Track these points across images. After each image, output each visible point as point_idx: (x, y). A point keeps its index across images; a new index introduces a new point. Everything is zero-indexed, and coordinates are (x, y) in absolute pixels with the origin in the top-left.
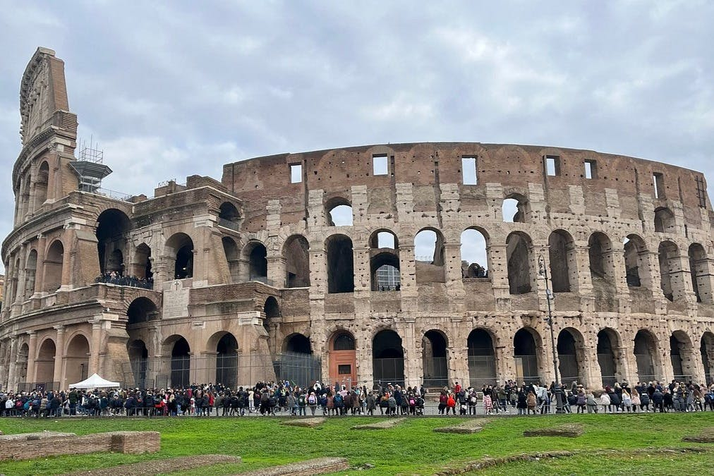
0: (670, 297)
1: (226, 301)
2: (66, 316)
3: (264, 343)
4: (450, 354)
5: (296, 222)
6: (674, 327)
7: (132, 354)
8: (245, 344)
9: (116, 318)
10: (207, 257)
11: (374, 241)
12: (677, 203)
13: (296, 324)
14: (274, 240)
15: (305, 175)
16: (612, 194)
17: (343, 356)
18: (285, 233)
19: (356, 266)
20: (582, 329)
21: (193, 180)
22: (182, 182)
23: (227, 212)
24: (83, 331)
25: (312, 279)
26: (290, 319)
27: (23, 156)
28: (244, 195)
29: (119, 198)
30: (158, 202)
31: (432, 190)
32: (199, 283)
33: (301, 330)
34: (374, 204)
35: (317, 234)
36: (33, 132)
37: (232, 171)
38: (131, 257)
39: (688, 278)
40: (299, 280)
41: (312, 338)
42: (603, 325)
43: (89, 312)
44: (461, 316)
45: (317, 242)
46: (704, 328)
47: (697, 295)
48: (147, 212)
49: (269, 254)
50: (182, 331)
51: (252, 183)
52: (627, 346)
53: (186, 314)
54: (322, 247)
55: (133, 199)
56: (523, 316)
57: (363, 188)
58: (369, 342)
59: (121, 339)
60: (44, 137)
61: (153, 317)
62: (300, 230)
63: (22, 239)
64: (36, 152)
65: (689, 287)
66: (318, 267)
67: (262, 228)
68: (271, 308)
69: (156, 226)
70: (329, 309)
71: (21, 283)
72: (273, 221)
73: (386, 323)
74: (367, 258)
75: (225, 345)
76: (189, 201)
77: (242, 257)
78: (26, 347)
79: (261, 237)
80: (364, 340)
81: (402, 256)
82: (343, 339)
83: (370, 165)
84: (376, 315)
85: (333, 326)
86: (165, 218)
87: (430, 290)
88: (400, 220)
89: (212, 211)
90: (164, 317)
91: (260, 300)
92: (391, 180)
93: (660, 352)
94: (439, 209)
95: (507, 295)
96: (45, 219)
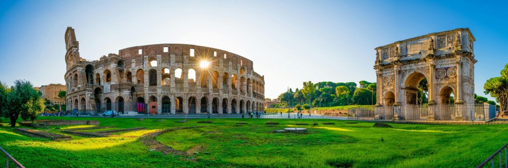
0: (241, 91)
1: (120, 88)
2: (80, 93)
3: (131, 100)
4: (183, 103)
5: (140, 65)
6: (241, 99)
7: (96, 102)
8: (126, 99)
9: (91, 93)
10: (115, 76)
11: (163, 70)
12: (246, 68)
13: (140, 94)
14: (134, 71)
15: (143, 52)
16: (230, 63)
17: (153, 103)
18: (137, 68)
19: (158, 78)
20: (219, 98)
21: (110, 55)
22: (107, 55)
23: (120, 63)
24: (84, 96)
25: (145, 81)
26: (139, 93)
27: (67, 54)
28: (125, 58)
29: (91, 61)
30: (100, 62)
31: (181, 57)
32: (113, 83)
33: (142, 96)
34: (163, 61)
35: (146, 69)
36: (69, 48)
37: (121, 52)
38: (95, 77)
39: (246, 87)
40: (141, 82)
41: (145, 98)
42: (224, 97)
43: (85, 92)
44: (187, 93)
45: (146, 71)
46: (248, 99)
47: (248, 91)
48: (98, 64)
49: (132, 74)
50: (109, 96)
51: (127, 55)
52: (229, 103)
53: (110, 92)
54: (147, 72)
55: (94, 61)
56: (204, 94)
57: (160, 56)
58: (161, 100)
59: (93, 99)
60: (71, 48)
61: (101, 93)
62: (141, 67)
63: (68, 74)
64: (69, 52)
65: (246, 89)
66: (146, 78)
67: (130, 67)
68: (133, 89)
69: (101, 68)
70: (149, 90)
71: (69, 85)
72: (133, 65)
73: (166, 94)
74: (161, 75)
75: (121, 100)
76: (109, 60)
77: (125, 76)
78: (72, 101)
79: (130, 70)
80: (159, 99)
81: (171, 75)
82: (153, 99)
83: (163, 49)
84: (163, 92)
85: (151, 95)
86: (103, 65)
87: (179, 86)
88: (171, 65)
89: (115, 63)
90: (104, 92)
91: (130, 87)
92: (168, 54)
93: (237, 105)
94: (183, 63)
95: (200, 88)
96: (73, 68)
